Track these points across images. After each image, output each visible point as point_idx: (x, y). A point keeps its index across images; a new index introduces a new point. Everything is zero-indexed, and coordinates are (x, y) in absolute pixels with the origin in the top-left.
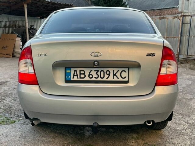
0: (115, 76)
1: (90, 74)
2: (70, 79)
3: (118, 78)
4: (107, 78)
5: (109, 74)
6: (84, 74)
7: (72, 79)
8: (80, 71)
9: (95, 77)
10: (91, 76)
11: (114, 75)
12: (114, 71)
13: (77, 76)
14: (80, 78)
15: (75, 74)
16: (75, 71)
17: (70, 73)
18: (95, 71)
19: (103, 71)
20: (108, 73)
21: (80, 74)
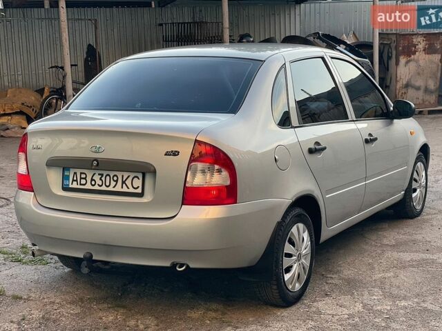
0: (124, 185)
1: (92, 180)
2: (68, 185)
3: (128, 188)
4: (114, 187)
5: (117, 181)
6: (85, 178)
7: (71, 186)
8: (81, 173)
9: (98, 185)
10: (93, 183)
11: (123, 182)
12: (123, 176)
13: (77, 181)
14: (81, 184)
15: (75, 179)
16: (75, 173)
17: (69, 176)
18: (99, 174)
19: (108, 175)
20: (115, 178)
21: (81, 178)
